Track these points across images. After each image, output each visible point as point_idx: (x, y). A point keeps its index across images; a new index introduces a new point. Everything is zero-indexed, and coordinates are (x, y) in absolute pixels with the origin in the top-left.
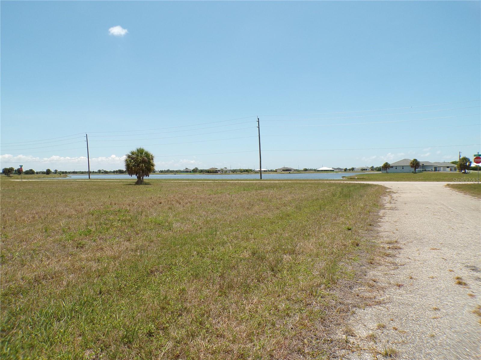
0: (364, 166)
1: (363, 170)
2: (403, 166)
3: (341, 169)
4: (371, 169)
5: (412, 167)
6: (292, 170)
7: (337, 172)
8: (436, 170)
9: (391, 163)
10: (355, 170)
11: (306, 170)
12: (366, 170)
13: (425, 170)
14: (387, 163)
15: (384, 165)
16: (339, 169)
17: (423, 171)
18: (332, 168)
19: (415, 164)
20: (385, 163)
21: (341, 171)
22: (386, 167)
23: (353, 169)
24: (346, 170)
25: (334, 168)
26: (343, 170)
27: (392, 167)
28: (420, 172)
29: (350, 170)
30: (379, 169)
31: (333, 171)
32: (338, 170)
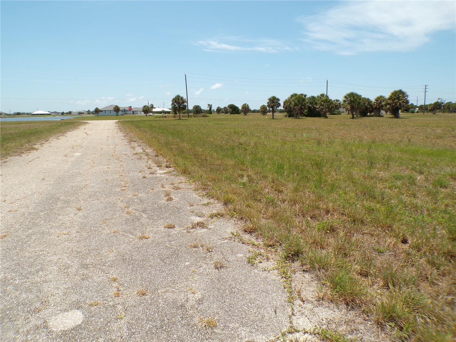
0: (81, 110)
1: (80, 113)
2: (110, 110)
3: (58, 113)
4: (87, 113)
5: (114, 111)
6: (2, 114)
7: (54, 116)
8: (133, 113)
9: (100, 108)
10: (72, 113)
11: (19, 114)
12: (83, 113)
13: (126, 114)
14: (97, 108)
15: (95, 109)
16: (55, 112)
17: (125, 114)
18: (48, 112)
19: (117, 109)
20: (96, 108)
21: (58, 115)
22: (97, 111)
23: (70, 113)
24: (63, 114)
25: (50, 112)
26: (61, 114)
27: (102, 111)
28: (123, 115)
29: (67, 113)
30: (92, 113)
31: (50, 114)
32: (54, 114)
